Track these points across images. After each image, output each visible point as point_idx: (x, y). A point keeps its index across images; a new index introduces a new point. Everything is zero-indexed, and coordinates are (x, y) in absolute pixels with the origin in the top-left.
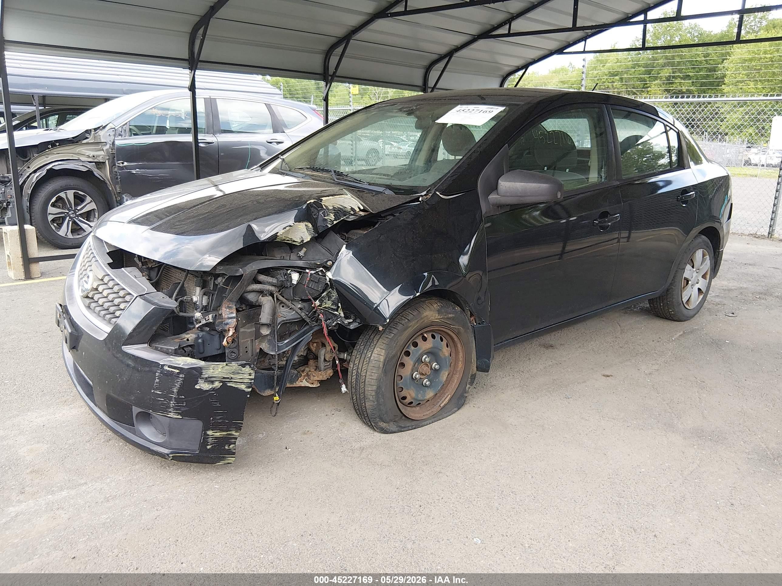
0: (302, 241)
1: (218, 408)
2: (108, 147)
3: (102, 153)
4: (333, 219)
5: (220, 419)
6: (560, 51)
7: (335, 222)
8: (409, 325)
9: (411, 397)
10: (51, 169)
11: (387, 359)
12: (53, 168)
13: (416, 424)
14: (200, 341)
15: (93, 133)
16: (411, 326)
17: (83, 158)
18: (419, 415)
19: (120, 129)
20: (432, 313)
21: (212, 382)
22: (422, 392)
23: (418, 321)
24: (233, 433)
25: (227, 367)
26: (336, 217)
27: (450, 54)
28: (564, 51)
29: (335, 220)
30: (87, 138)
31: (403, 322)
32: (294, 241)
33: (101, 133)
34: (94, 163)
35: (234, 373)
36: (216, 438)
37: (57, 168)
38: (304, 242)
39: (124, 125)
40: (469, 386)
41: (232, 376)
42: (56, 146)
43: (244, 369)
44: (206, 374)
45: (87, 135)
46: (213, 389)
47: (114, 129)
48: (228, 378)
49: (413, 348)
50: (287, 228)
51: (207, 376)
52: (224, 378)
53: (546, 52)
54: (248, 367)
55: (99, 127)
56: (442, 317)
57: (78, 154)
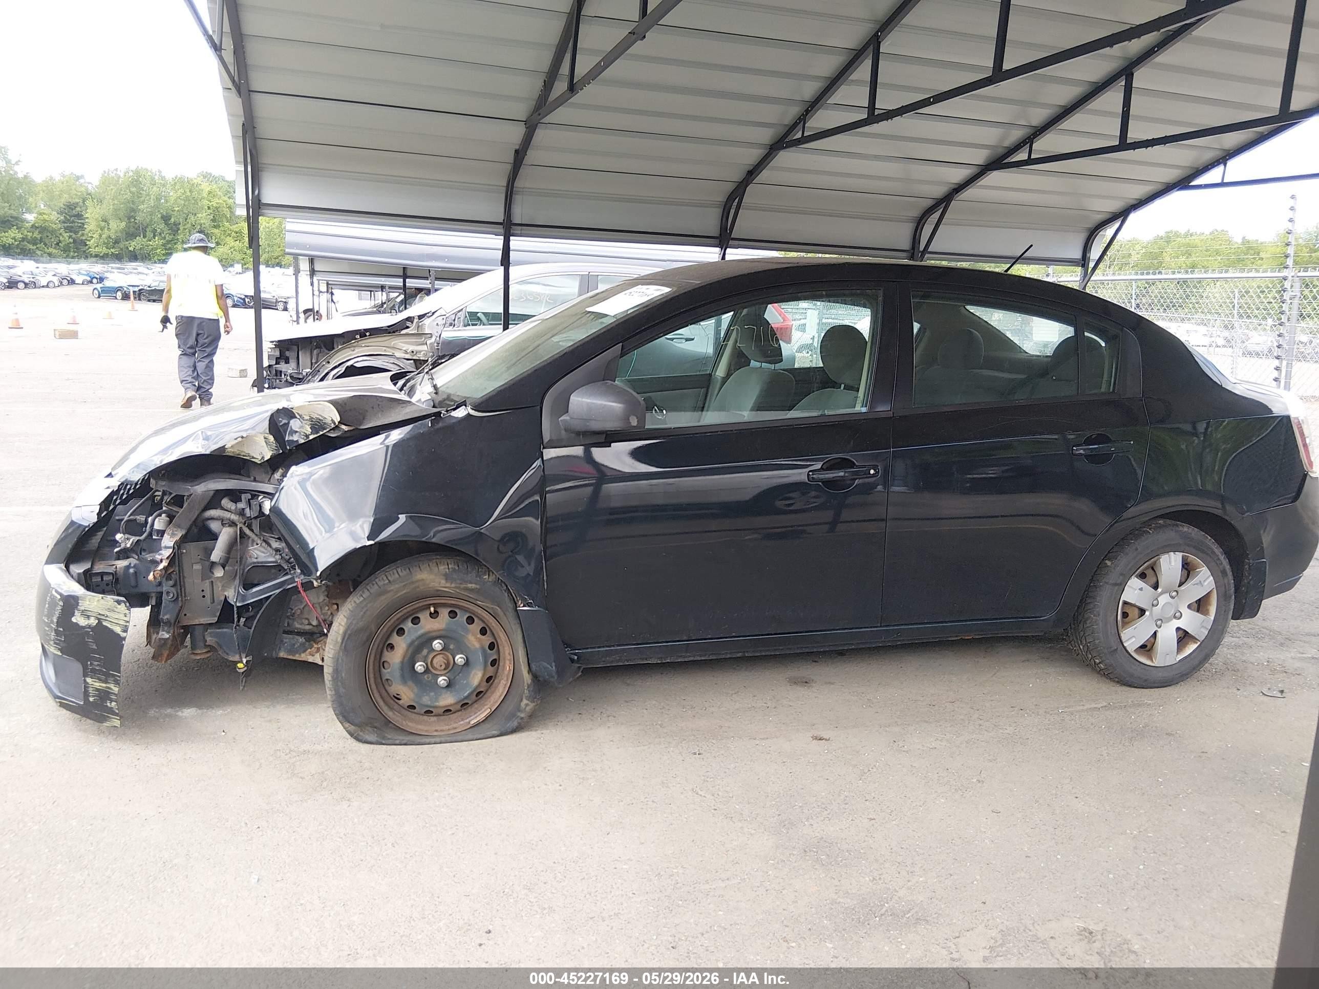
0: (263, 458)
1: (94, 651)
2: (433, 340)
3: (425, 348)
4: (308, 433)
5: (98, 665)
6: (1184, 183)
7: (311, 437)
8: (389, 589)
9: (407, 697)
10: (352, 366)
11: (349, 632)
12: (355, 365)
13: (412, 738)
14: (131, 571)
15: (416, 321)
16: (392, 590)
17: (398, 354)
18: (426, 728)
19: (453, 317)
20: (432, 577)
21: (88, 617)
22: (432, 694)
23: (404, 585)
24: (112, 686)
25: (102, 602)
26: (314, 429)
27: (944, 202)
28: (1192, 184)
29: (312, 433)
30: (408, 327)
31: (381, 583)
32: (253, 458)
33: (427, 321)
34: (412, 361)
35: (109, 610)
36: (97, 690)
37: (357, 365)
38: (266, 459)
39: (459, 311)
40: (527, 702)
41: (108, 613)
42: (366, 336)
43: (119, 607)
44: (83, 605)
45: (408, 324)
46: (89, 626)
47: (445, 317)
48: (103, 615)
49: (410, 624)
50: (240, 439)
51: (82, 608)
52: (100, 614)
53: (1160, 187)
54: (123, 604)
55: (426, 314)
56: (453, 585)
57: (394, 348)
